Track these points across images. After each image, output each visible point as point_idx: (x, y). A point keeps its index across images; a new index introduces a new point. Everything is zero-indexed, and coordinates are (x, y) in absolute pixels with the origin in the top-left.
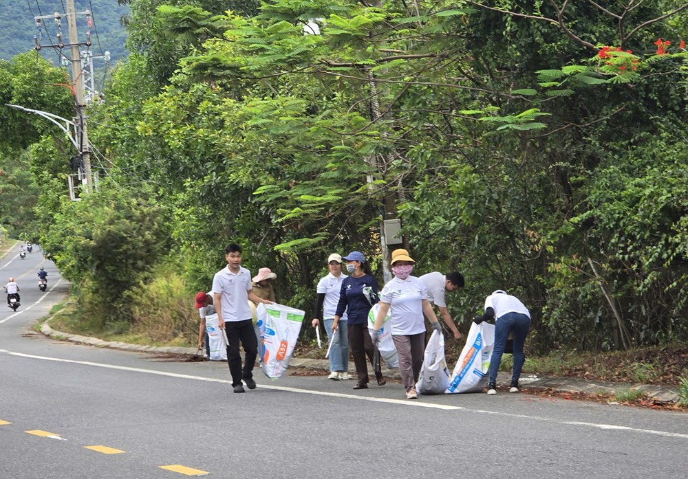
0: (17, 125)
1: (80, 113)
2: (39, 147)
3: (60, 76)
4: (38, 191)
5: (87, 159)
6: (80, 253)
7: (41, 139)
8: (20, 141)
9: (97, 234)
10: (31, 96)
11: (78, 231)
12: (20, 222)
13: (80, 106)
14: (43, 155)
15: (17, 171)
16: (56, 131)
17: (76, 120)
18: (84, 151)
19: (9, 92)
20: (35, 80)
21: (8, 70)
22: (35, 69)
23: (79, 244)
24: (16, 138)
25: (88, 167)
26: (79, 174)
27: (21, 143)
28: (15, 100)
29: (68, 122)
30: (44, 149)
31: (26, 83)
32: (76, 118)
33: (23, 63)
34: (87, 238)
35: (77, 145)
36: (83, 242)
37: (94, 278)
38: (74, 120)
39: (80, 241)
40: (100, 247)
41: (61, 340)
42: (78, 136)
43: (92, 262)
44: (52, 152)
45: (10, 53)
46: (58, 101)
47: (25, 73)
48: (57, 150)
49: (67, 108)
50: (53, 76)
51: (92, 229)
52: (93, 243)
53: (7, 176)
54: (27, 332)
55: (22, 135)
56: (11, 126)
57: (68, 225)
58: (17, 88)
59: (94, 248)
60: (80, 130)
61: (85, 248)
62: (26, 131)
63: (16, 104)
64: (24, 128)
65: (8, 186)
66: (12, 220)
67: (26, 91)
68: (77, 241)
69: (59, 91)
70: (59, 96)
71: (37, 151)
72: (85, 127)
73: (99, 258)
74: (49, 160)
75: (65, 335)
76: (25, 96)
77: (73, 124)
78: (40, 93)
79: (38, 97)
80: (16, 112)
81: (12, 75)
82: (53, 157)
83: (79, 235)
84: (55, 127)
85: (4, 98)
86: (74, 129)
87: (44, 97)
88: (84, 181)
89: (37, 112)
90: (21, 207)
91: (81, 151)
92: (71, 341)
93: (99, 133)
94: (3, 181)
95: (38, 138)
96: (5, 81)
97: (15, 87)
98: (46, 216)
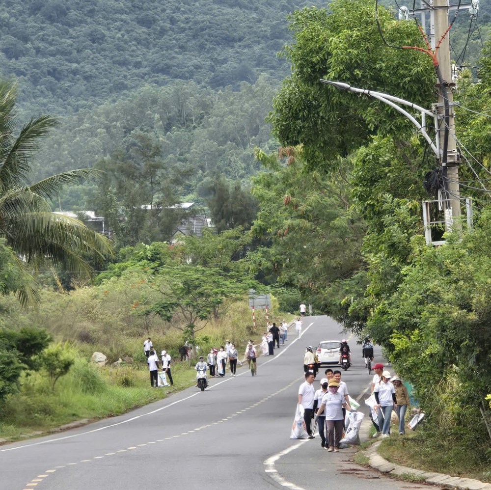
0: (334, 116)
1: (445, 95)
2: (367, 155)
3: (409, 35)
4: (346, 232)
5: (454, 175)
6: (449, 334)
7: (371, 140)
8: (337, 143)
9: (479, 302)
10: (358, 67)
11: (448, 296)
12: (314, 282)
13: (446, 85)
14: (374, 169)
15: (313, 197)
16: (399, 128)
17: (437, 108)
18: (449, 160)
19: (324, 61)
20: (367, 40)
21: (323, 24)
22: (367, 23)
23: (448, 319)
24: (331, 138)
25: (455, 187)
26: (440, 200)
27: (339, 147)
28: (332, 75)
29: (424, 112)
30: (376, 159)
31: (352, 46)
32: (438, 104)
33: (348, 11)
34: (462, 307)
35: (437, 149)
36: (455, 314)
37: (467, 377)
38: (434, 108)
39: (451, 313)
40: (483, 324)
41: (414, 481)
42: (440, 136)
43: (470, 349)
44: (388, 164)
45: (283, 10)
46: (404, 76)
47: (351, 28)
48: (396, 161)
49: (419, 89)
50: (400, 34)
51: (470, 292)
52: (472, 316)
53: (297, 206)
54: (347, 466)
55: (341, 133)
56: (322, 118)
57: (430, 286)
58: (337, 54)
59: (474, 325)
60: (444, 125)
61: (459, 325)
62: (347, 127)
63: (335, 79)
64: (344, 122)
65: (297, 221)
66: (301, 279)
67: (351, 59)
68: (443, 314)
69: (408, 60)
70: (406, 68)
71: (364, 162)
72: (452, 121)
73: (481, 343)
74: (382, 177)
75: (418, 473)
76: (350, 66)
77: (431, 114)
78: (375, 62)
79: (371, 69)
80: (333, 94)
81: (329, 32)
82: (389, 171)
83: (448, 302)
84: (399, 120)
85: (314, 71)
86: (433, 124)
87: (381, 69)
88: (448, 213)
89: (373, 93)
90: (316, 259)
91: (445, 160)
92: (432, 484)
93: (472, 133)
94: (291, 213)
95: (366, 138)
96: (317, 42)
97: (334, 52)
98: (388, 269)
